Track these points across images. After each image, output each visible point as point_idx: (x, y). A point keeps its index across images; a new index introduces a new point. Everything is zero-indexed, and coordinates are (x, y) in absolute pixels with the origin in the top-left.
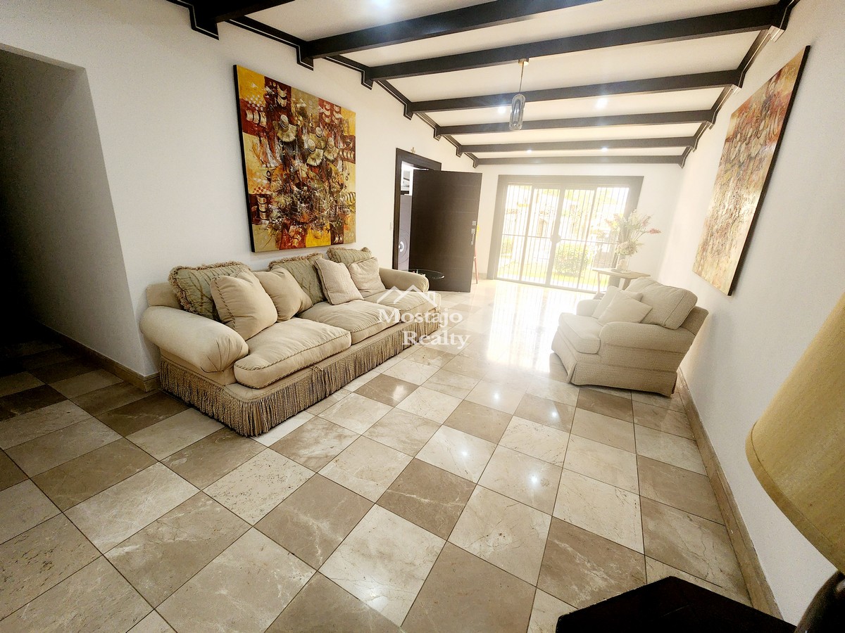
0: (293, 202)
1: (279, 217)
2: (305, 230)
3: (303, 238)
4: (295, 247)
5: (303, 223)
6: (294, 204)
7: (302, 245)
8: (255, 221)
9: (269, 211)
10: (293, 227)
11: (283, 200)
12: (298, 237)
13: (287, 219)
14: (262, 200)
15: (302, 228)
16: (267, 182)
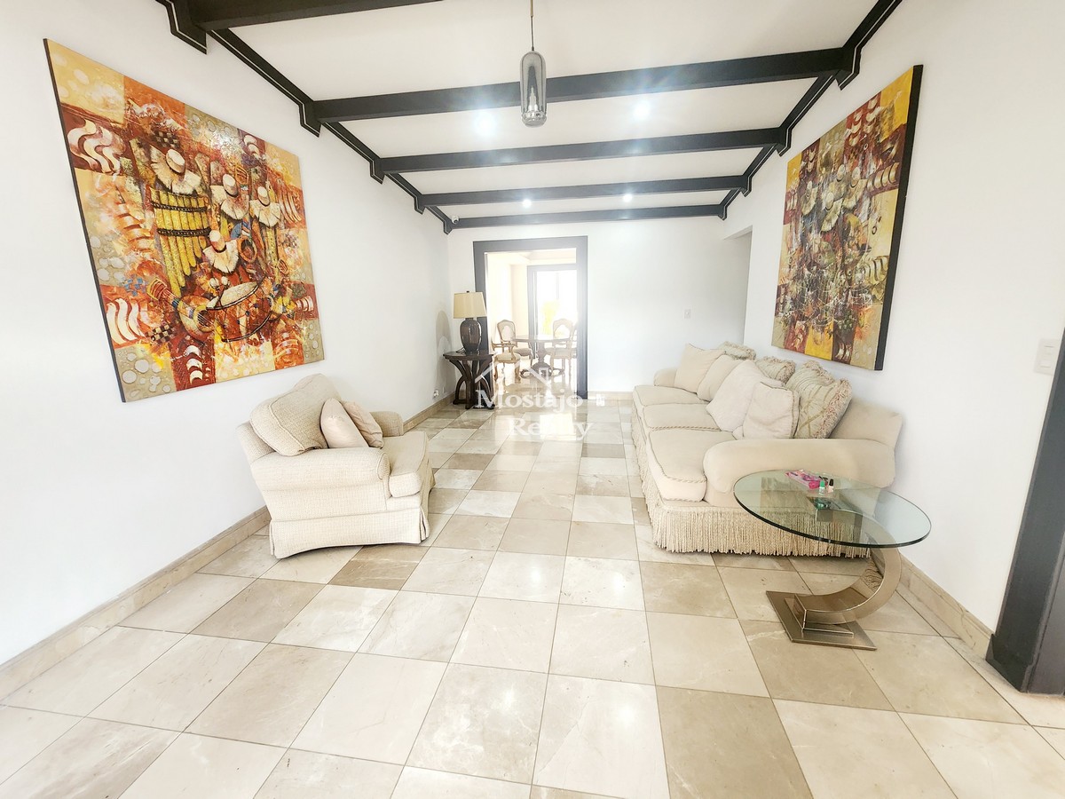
0: (802, 289)
1: (790, 310)
2: (807, 328)
3: (804, 339)
4: (795, 350)
5: (806, 318)
6: (803, 293)
7: (802, 349)
8: (776, 314)
9: (784, 303)
10: (799, 324)
11: (795, 289)
12: (801, 336)
13: (796, 312)
14: (783, 290)
15: (805, 325)
16: (788, 270)
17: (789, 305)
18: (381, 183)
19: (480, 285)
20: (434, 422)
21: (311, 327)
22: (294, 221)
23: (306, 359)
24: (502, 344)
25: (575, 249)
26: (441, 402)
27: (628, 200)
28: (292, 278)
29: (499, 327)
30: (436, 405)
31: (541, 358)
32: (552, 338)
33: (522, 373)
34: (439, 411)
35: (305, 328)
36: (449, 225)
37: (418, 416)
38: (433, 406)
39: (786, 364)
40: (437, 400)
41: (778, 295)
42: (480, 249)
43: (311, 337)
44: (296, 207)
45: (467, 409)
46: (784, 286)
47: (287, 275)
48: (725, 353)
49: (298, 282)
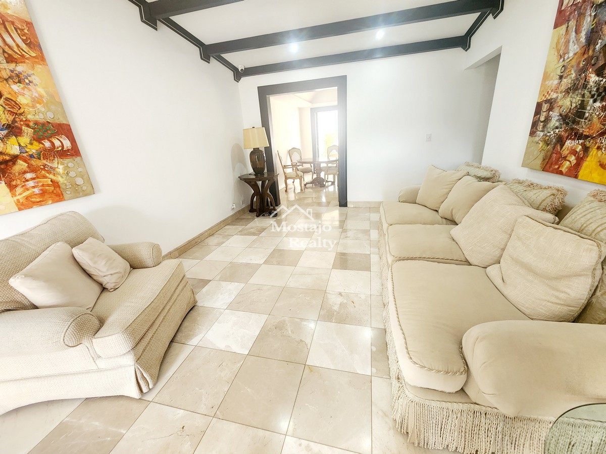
0: (583, 101)
1: (557, 128)
2: (586, 149)
3: (580, 161)
4: (561, 173)
5: (586, 137)
6: (583, 105)
7: (574, 173)
8: (532, 133)
9: (547, 120)
10: (569, 144)
11: (568, 103)
12: (573, 159)
13: (566, 131)
14: (545, 107)
15: (583, 145)
16: (556, 82)
17: (554, 121)
18: (156, 29)
19: (265, 122)
20: (230, 229)
21: (70, 165)
22: (23, 56)
23: (66, 196)
24: (292, 165)
25: (337, 87)
26: (239, 212)
27: (380, 36)
28: (30, 117)
29: (290, 153)
30: (235, 214)
31: (318, 174)
32: (327, 160)
33: (305, 185)
34: (238, 219)
35: (61, 167)
36: (239, 74)
37: (218, 224)
38: (232, 216)
39: (555, 192)
40: (236, 211)
41: (538, 112)
42: (264, 93)
43: (72, 174)
44: (23, 40)
45: (258, 216)
46: (547, 101)
47: (21, 114)
48: (468, 174)
49: (41, 121)
